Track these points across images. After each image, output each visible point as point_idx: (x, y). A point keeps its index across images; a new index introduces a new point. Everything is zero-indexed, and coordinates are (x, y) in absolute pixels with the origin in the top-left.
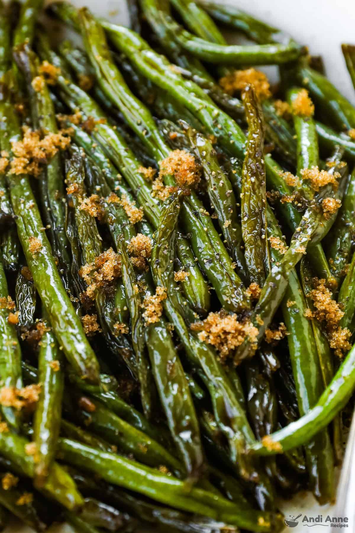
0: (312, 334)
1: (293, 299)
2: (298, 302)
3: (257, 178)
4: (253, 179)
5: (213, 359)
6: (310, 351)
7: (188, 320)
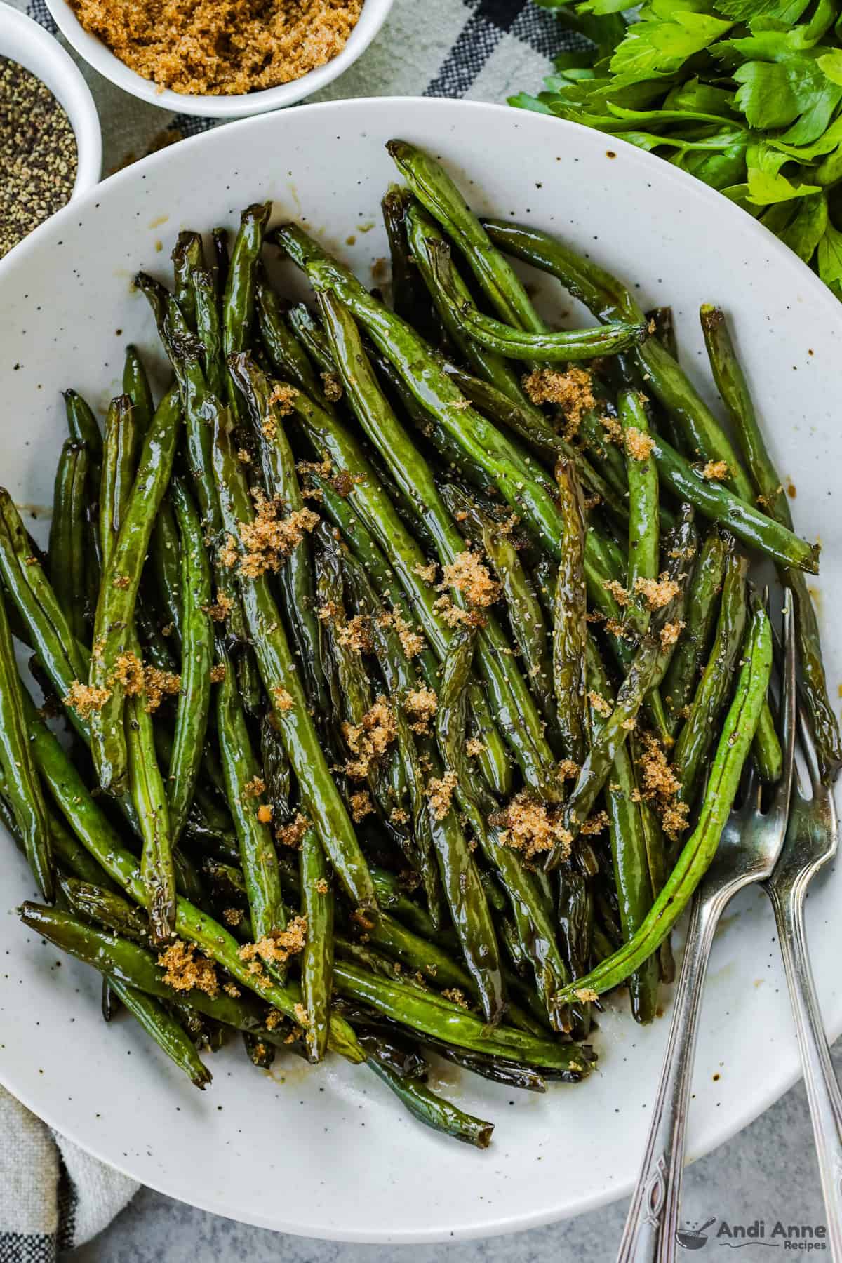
0: (639, 822)
1: (617, 781)
2: (624, 783)
3: (576, 611)
4: (570, 614)
5: (517, 866)
6: (636, 850)
7: (484, 809)
